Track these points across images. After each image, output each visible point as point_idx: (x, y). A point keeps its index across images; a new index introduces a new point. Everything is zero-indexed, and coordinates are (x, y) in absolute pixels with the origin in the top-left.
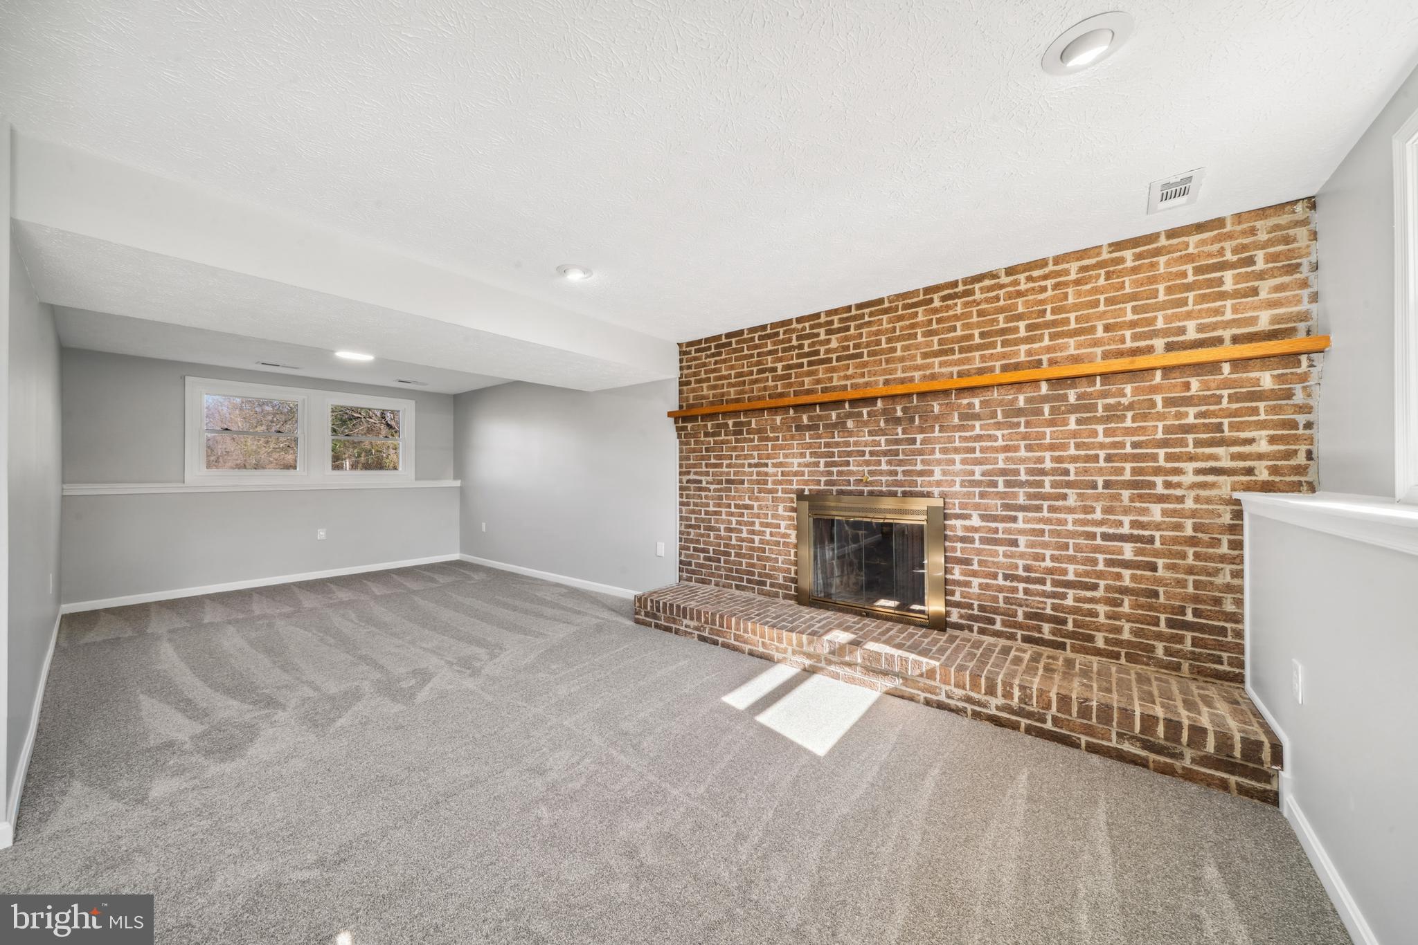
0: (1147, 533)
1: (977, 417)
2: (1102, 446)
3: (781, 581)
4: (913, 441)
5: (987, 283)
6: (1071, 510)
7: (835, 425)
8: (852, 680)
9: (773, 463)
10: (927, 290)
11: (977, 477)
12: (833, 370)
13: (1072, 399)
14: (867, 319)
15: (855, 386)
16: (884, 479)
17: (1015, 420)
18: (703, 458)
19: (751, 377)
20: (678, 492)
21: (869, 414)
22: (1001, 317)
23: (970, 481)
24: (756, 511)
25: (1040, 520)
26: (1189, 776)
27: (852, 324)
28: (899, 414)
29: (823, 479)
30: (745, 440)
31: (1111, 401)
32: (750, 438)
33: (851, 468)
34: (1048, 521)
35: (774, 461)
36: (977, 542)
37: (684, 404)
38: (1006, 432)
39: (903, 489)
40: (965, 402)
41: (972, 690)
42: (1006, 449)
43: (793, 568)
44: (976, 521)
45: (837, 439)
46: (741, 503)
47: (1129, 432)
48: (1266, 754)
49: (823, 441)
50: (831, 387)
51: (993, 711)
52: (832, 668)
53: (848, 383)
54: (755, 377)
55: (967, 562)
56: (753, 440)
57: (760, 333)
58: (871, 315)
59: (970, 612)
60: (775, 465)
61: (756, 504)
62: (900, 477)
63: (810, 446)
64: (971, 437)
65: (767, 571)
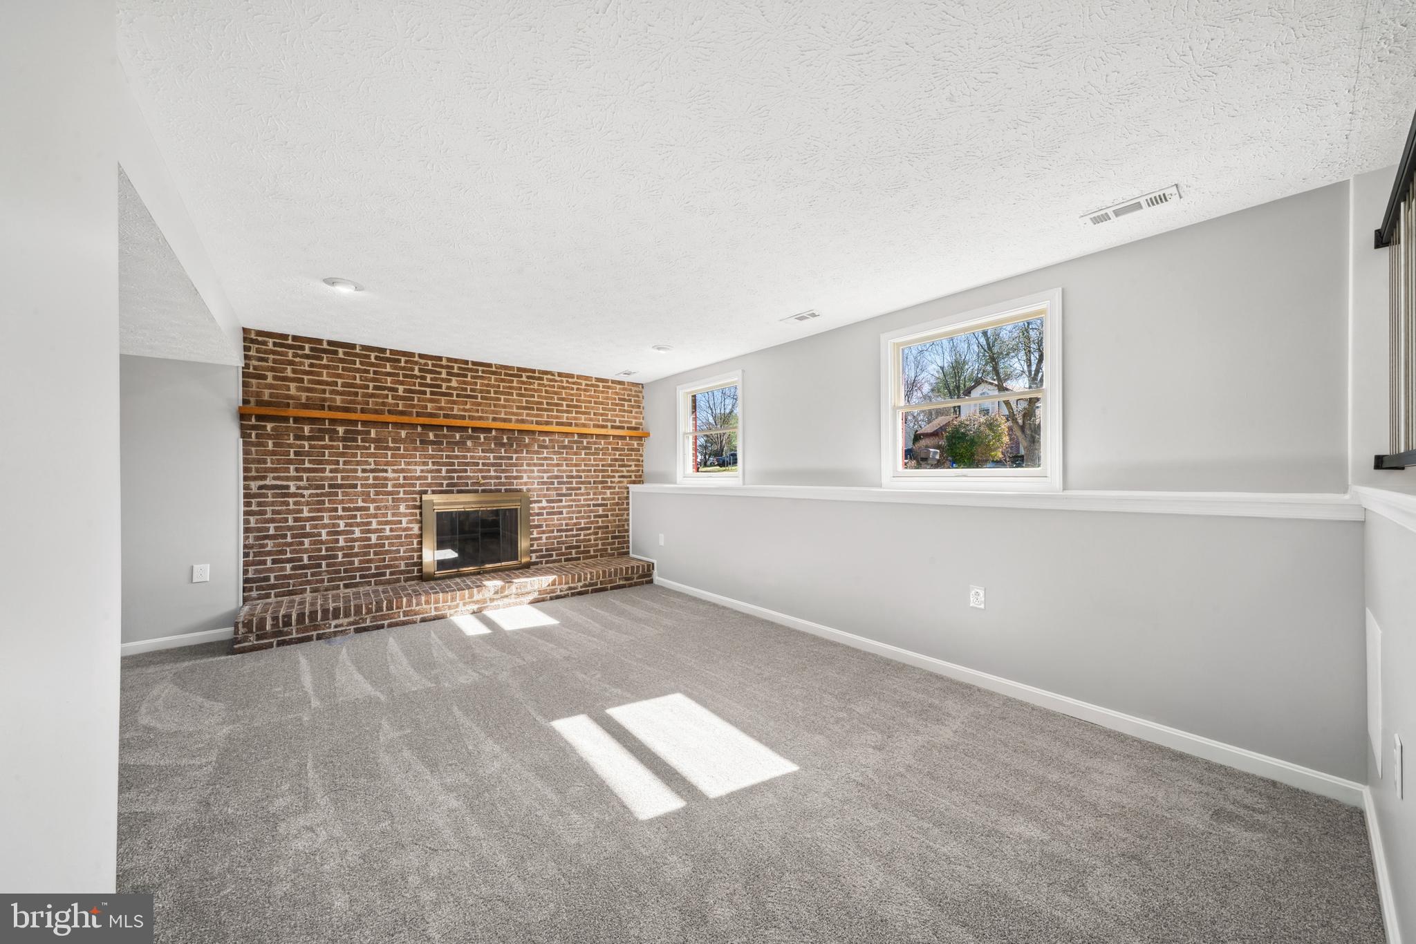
0: (606, 502)
1: (546, 447)
2: (593, 465)
3: (403, 568)
4: (511, 458)
5: (549, 377)
6: (582, 495)
7: (457, 443)
8: (509, 605)
9: (393, 470)
10: (519, 369)
11: (545, 480)
12: (454, 402)
13: (585, 444)
14: (480, 374)
15: (471, 418)
16: (493, 481)
17: (562, 450)
18: (290, 462)
19: (366, 391)
20: (242, 500)
21: (484, 437)
22: (556, 397)
23: (542, 482)
24: (372, 511)
25: (571, 500)
26: (636, 584)
27: (469, 374)
28: (505, 441)
29: (445, 482)
30: (358, 447)
31: (597, 446)
32: (364, 446)
33: (468, 474)
34: (574, 500)
35: (395, 468)
36: (545, 515)
37: (252, 400)
38: (558, 456)
39: (505, 487)
40: (542, 438)
41: (572, 583)
42: (558, 465)
43: (416, 554)
44: (544, 504)
45: (456, 453)
46: (352, 506)
47: (601, 460)
48: (651, 569)
49: (445, 454)
50: (452, 414)
51: (580, 589)
52: (495, 603)
53: (466, 414)
54: (370, 391)
55: (540, 526)
56: (369, 448)
57: (376, 354)
58: (483, 372)
59: (542, 553)
60: (394, 471)
61: (372, 506)
62: (503, 480)
63: (432, 457)
64: (542, 458)
65: (386, 563)
